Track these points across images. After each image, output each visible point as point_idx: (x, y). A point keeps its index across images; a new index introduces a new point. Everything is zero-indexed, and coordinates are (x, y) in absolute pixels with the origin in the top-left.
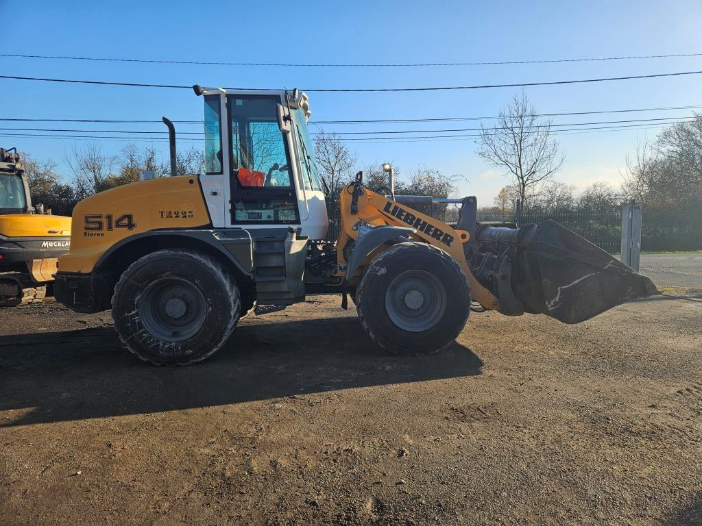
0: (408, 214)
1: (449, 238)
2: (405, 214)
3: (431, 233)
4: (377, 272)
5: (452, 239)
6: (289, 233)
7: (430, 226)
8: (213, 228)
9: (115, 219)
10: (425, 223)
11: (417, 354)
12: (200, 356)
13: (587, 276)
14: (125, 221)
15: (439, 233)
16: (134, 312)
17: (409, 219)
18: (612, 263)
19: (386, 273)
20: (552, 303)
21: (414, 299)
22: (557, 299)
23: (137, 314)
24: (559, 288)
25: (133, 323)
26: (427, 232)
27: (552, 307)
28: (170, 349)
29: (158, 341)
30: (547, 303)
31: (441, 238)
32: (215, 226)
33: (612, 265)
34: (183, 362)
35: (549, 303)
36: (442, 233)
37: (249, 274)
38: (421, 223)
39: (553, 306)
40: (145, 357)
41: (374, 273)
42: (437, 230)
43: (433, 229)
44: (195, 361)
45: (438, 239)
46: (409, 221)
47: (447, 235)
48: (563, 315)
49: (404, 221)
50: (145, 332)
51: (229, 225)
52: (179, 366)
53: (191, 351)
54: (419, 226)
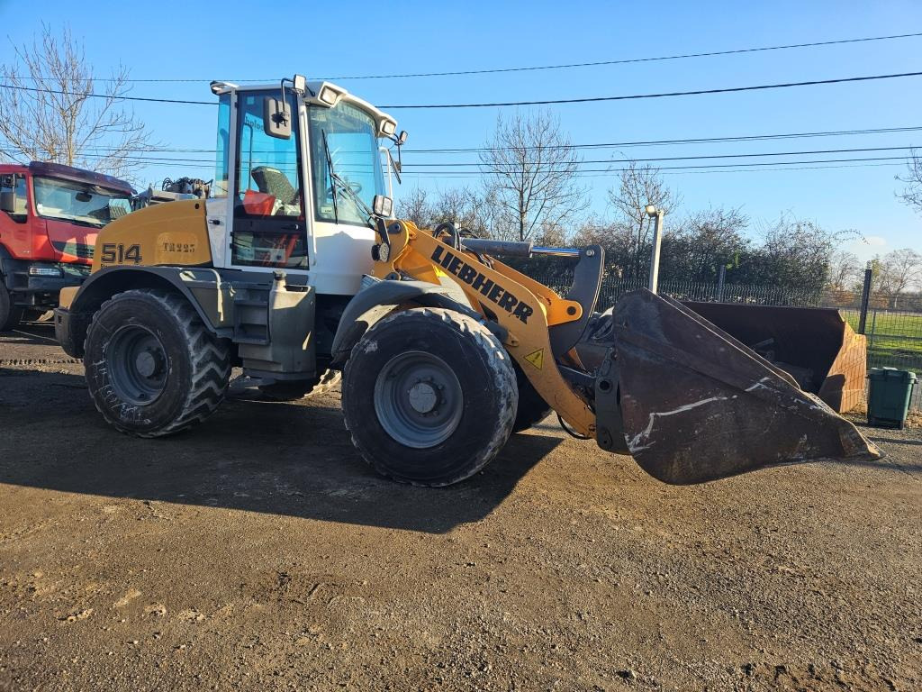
0: (466, 267)
1: (525, 310)
2: (461, 266)
3: (498, 299)
4: (365, 347)
5: (530, 311)
6: (275, 281)
7: (498, 288)
8: (213, 268)
9: (126, 249)
10: (490, 282)
11: (414, 484)
12: (158, 430)
13: (710, 400)
14: (133, 254)
15: (510, 300)
16: (101, 362)
17: (468, 275)
18: (764, 383)
19: (377, 350)
20: (637, 439)
21: (421, 397)
22: (648, 432)
23: (104, 365)
24: (652, 415)
25: (100, 375)
26: (492, 297)
27: (635, 446)
28: (130, 414)
29: (121, 402)
30: (627, 437)
31: (514, 308)
32: (215, 266)
33: (764, 387)
34: (142, 433)
35: (631, 439)
36: (515, 301)
37: (214, 331)
38: (485, 282)
39: (639, 445)
40: (110, 419)
41: (362, 348)
42: (507, 295)
43: (502, 293)
44: (154, 434)
45: (509, 309)
46: (466, 277)
47: (522, 305)
48: (655, 463)
49: (459, 276)
50: (110, 388)
51: (229, 266)
52: (139, 437)
53: (149, 421)
54: (481, 287)
